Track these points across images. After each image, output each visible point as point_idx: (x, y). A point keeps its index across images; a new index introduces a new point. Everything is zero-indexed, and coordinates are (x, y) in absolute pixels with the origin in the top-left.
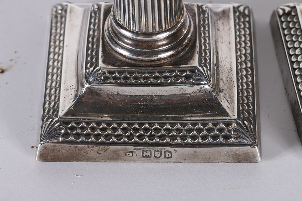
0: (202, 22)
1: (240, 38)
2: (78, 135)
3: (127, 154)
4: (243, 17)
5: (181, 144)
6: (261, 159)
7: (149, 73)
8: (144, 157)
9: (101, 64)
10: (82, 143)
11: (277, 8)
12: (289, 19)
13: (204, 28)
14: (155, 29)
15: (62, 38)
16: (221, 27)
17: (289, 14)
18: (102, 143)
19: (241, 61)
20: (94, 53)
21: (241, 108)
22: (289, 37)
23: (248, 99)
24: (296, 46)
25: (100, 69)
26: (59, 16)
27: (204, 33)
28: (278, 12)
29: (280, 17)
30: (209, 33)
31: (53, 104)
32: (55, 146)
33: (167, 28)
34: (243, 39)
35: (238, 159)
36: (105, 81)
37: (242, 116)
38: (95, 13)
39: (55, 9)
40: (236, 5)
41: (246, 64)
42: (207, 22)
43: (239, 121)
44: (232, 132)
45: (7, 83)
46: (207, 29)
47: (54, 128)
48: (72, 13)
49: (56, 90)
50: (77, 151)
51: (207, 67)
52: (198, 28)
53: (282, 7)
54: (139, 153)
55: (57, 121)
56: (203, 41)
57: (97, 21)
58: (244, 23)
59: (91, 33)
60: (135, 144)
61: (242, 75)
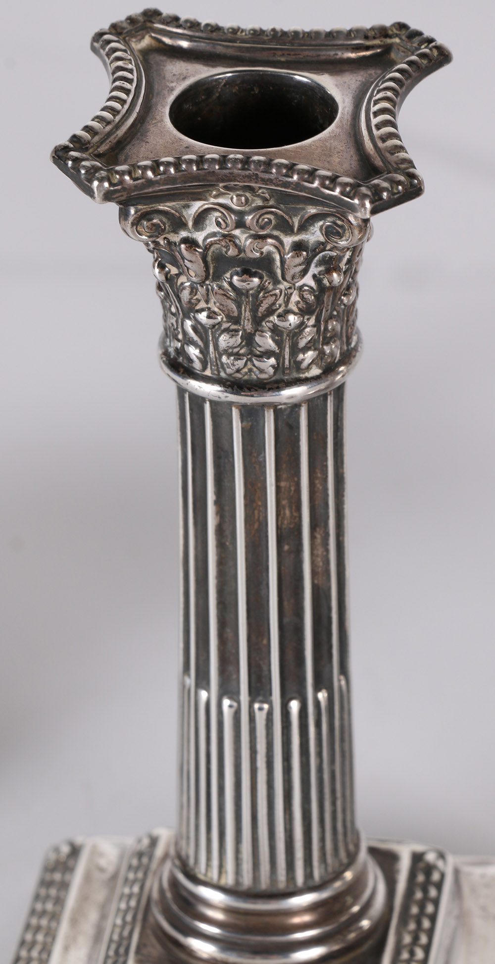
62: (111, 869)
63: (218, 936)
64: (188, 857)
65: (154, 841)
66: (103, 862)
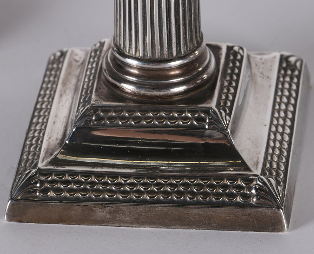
62: (81, 60)
63: (135, 81)
64: (120, 44)
65: (102, 44)
66: (77, 58)
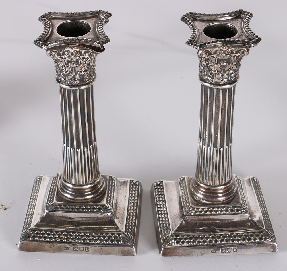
0: (111, 184)
1: (132, 195)
2: (40, 237)
3: (66, 248)
4: (135, 186)
5: (94, 244)
6: (136, 254)
7: (79, 206)
8: (74, 251)
9: (55, 201)
10: (42, 241)
11: (154, 183)
12: (159, 187)
13: (112, 187)
14: (83, 183)
15: (37, 192)
16: (122, 189)
17: (159, 184)
18: (53, 242)
19: (131, 206)
20: (52, 197)
21: (127, 227)
22: (158, 196)
23: (132, 224)
24: (160, 200)
25: (54, 204)
26: (38, 182)
27: (111, 189)
28: (154, 184)
29: (155, 187)
30: (114, 190)
31: (29, 222)
32: (28, 243)
33: (90, 183)
34: (134, 195)
35: (124, 253)
36: (56, 210)
37: (127, 231)
38: (56, 178)
39: (36, 179)
40: (132, 179)
41: (133, 207)
42: (113, 184)
43: (125, 233)
44: (121, 239)
45: (7, 215)
46: (113, 187)
47: (28, 233)
48: (44, 180)
49: (31, 216)
50: (39, 246)
51: (110, 205)
52: (108, 186)
53: (156, 182)
54: (72, 248)
55: (30, 230)
56: (110, 192)
57: (55, 182)
58: (135, 188)
59: (52, 187)
60: (70, 243)
61: (130, 212)
